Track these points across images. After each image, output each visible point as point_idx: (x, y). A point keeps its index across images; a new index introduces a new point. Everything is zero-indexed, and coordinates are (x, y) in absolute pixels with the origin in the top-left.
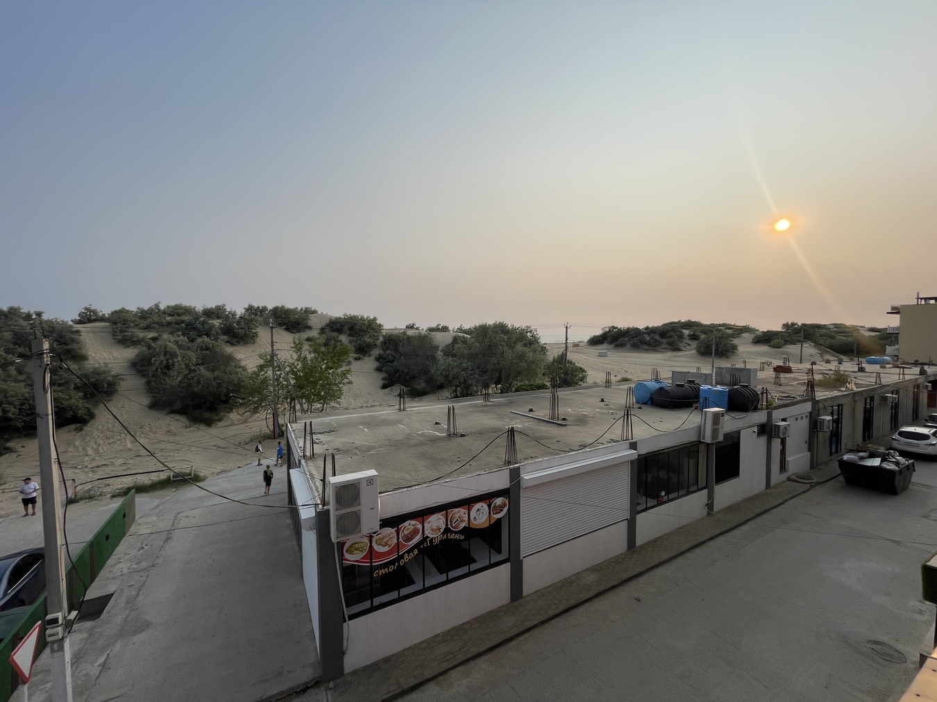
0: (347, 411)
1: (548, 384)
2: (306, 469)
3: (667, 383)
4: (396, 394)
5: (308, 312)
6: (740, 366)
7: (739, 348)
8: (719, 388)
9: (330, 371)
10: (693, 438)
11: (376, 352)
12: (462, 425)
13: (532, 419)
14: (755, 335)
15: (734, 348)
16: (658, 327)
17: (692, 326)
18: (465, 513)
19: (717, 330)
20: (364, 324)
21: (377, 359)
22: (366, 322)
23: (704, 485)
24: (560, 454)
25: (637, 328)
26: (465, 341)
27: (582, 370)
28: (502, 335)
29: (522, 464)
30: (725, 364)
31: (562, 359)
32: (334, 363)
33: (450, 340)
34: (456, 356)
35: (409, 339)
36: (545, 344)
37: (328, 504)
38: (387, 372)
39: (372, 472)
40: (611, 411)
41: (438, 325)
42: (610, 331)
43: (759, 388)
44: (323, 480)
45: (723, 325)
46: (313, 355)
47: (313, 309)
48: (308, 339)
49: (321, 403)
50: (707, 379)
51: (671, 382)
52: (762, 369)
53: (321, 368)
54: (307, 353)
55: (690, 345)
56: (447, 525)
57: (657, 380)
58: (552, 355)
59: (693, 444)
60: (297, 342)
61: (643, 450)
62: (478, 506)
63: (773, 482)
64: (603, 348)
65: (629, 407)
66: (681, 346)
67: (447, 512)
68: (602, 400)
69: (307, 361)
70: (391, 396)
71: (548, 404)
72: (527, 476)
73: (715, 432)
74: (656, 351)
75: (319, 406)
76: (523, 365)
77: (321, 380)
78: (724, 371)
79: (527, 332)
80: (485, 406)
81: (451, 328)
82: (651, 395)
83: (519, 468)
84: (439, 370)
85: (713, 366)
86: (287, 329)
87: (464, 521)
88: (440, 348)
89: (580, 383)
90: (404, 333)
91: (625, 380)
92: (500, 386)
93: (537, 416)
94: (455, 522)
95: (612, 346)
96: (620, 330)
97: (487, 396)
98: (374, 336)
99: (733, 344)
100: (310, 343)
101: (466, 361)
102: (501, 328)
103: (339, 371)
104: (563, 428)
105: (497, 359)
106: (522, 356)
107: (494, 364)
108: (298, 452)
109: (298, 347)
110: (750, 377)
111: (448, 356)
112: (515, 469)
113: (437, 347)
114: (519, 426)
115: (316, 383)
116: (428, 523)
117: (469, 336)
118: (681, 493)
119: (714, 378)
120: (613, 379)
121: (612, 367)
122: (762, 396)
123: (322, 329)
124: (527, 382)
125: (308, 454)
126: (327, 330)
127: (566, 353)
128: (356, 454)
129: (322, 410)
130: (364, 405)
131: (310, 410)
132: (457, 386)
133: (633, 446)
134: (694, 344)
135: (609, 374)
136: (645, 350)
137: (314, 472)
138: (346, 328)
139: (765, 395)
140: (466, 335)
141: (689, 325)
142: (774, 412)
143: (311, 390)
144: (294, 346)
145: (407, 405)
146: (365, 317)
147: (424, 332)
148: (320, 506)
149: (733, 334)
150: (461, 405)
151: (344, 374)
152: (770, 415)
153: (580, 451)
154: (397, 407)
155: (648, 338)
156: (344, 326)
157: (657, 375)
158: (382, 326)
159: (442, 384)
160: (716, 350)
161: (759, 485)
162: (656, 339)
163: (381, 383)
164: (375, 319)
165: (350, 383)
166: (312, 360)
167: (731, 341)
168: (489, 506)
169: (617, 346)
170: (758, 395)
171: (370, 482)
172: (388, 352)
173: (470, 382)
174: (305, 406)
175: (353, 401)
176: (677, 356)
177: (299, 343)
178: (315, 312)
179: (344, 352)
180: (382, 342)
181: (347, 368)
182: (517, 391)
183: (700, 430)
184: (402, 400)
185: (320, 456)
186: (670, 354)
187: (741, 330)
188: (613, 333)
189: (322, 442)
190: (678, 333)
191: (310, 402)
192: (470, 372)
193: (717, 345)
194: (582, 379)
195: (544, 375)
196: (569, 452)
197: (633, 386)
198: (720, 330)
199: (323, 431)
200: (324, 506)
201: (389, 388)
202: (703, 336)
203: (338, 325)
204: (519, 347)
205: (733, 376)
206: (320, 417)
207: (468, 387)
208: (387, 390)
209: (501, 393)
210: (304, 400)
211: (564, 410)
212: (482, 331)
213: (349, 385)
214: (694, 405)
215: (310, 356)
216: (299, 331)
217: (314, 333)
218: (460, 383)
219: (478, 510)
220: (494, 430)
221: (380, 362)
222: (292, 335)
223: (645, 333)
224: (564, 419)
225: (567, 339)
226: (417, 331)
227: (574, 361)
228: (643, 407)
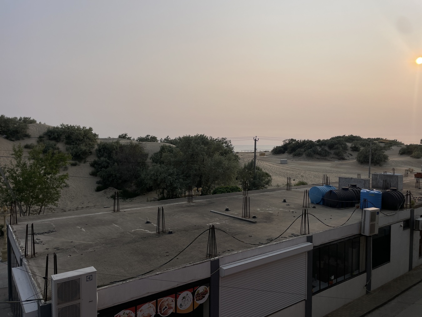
0: (65, 213)
1: (240, 187)
2: (28, 267)
3: (335, 187)
4: (109, 196)
5: (27, 121)
6: (390, 173)
7: (389, 158)
8: (375, 191)
9: (49, 176)
10: (356, 232)
11: (92, 159)
12: (169, 224)
13: (228, 218)
14: (401, 148)
15: (386, 158)
16: (327, 140)
17: (354, 140)
18: (172, 301)
19: (373, 144)
20: (80, 134)
21: (92, 165)
22: (82, 132)
23: (364, 269)
24: (252, 247)
25: (311, 141)
26: (171, 150)
27: (267, 175)
28: (203, 146)
29: (221, 256)
30: (380, 171)
31: (252, 166)
32: (52, 169)
33: (158, 150)
34: (163, 163)
35: (122, 147)
36: (237, 153)
37: (50, 299)
38: (101, 177)
39: (92, 269)
40: (291, 210)
41: (148, 136)
42: (289, 143)
43: (404, 191)
44: (46, 278)
45: (378, 139)
46: (32, 161)
47: (32, 119)
48: (27, 147)
49: (39, 205)
50: (365, 183)
51: (338, 185)
52: (406, 175)
53: (40, 174)
54: (27, 159)
55: (351, 155)
56: (157, 312)
57: (327, 184)
58: (243, 163)
59: (356, 236)
60: (17, 150)
61: (318, 242)
62: (184, 294)
63: (414, 265)
64: (284, 157)
65: (306, 207)
66: (345, 156)
67: (157, 301)
68: (285, 201)
69: (26, 167)
70: (105, 198)
71: (241, 204)
72: (225, 267)
73: (372, 227)
74: (326, 160)
75: (37, 207)
76: (220, 171)
77: (40, 184)
78: (378, 177)
79: (223, 143)
80: (188, 206)
81: (159, 139)
82: (323, 197)
83: (218, 260)
84: (148, 175)
85: (370, 173)
86: (7, 138)
87: (171, 308)
88: (150, 156)
89: (266, 186)
90: (117, 142)
91: (302, 184)
92: (201, 189)
93: (232, 214)
94: (164, 309)
95: (292, 155)
96: (298, 142)
97: (190, 197)
98: (89, 144)
99: (385, 155)
100: (29, 150)
101: (173, 167)
102: (202, 140)
103: (57, 176)
104: (254, 225)
105: (198, 166)
106: (219, 164)
107: (196, 170)
108: (19, 252)
109: (18, 154)
110: (397, 183)
111: (156, 163)
112: (215, 261)
113: (146, 155)
114: (217, 223)
115: (34, 187)
116: (141, 311)
117: (174, 146)
118: (347, 277)
119: (371, 182)
120: (293, 182)
121: (291, 172)
122: (407, 198)
123: (40, 137)
124: (223, 185)
125: (29, 253)
126: (45, 139)
127: (255, 161)
128: (74, 252)
129: (40, 211)
130: (80, 206)
131: (28, 212)
132: (164, 189)
133: (310, 239)
134: (355, 154)
135: (289, 179)
136: (318, 159)
137: (35, 270)
138: (63, 137)
139: (409, 196)
140: (172, 145)
141: (352, 139)
142: (415, 210)
143: (29, 194)
144: (13, 153)
145: (120, 207)
146: (82, 127)
147: (135, 142)
148: (43, 301)
149: (384, 147)
150: (169, 206)
151: (62, 179)
152: (412, 213)
153: (268, 244)
154: (112, 208)
155: (319, 149)
156: (61, 135)
157: (327, 180)
158: (98, 135)
159: (152, 187)
160: (372, 159)
161: (405, 268)
162: (326, 150)
163: (96, 186)
164: (91, 129)
165: (67, 186)
166: (31, 166)
167: (383, 152)
168: (193, 294)
169: (295, 155)
170: (404, 197)
171: (89, 278)
172: (102, 159)
173: (175, 185)
174: (24, 208)
175: (69, 203)
176: (342, 164)
177: (19, 151)
178: (33, 122)
179: (63, 159)
180: (96, 150)
181: (65, 173)
182: (215, 193)
183: (361, 225)
184: (116, 201)
185: (41, 254)
186: (337, 162)
187: (391, 143)
188: (291, 145)
189: (42, 242)
190: (343, 145)
191: (29, 205)
192: (175, 177)
193: (372, 155)
194: (268, 183)
195: (237, 179)
196: (259, 245)
197: (309, 189)
198: (375, 144)
199: (42, 232)
200: (46, 300)
201: (103, 191)
202: (362, 148)
203: (56, 134)
204: (217, 156)
205: (385, 181)
206: (39, 219)
207: (174, 189)
208: (101, 192)
209: (202, 195)
210: (23, 203)
211: (254, 209)
212: (186, 142)
213: (65, 189)
214: (356, 205)
215: (29, 163)
216: (18, 139)
217: (32, 141)
218: (167, 186)
219: (184, 298)
220: (197, 228)
221: (95, 168)
222: (12, 143)
223: (317, 145)
224: (254, 217)
225: (255, 149)
226: (129, 141)
227: (261, 167)
228: (317, 206)
